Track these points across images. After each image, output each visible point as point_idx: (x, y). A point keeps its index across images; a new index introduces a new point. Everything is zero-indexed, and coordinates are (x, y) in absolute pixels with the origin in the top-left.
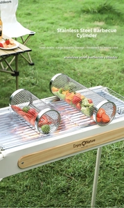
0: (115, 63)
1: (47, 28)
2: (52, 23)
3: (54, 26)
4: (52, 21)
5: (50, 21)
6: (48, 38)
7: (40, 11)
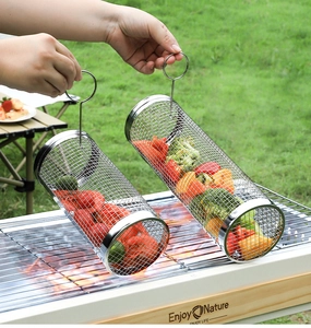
0: (279, 174)
1: (110, 98)
2: (122, 88)
3: (126, 94)
4: (122, 83)
5: (116, 83)
6: (112, 119)
7: (94, 63)
